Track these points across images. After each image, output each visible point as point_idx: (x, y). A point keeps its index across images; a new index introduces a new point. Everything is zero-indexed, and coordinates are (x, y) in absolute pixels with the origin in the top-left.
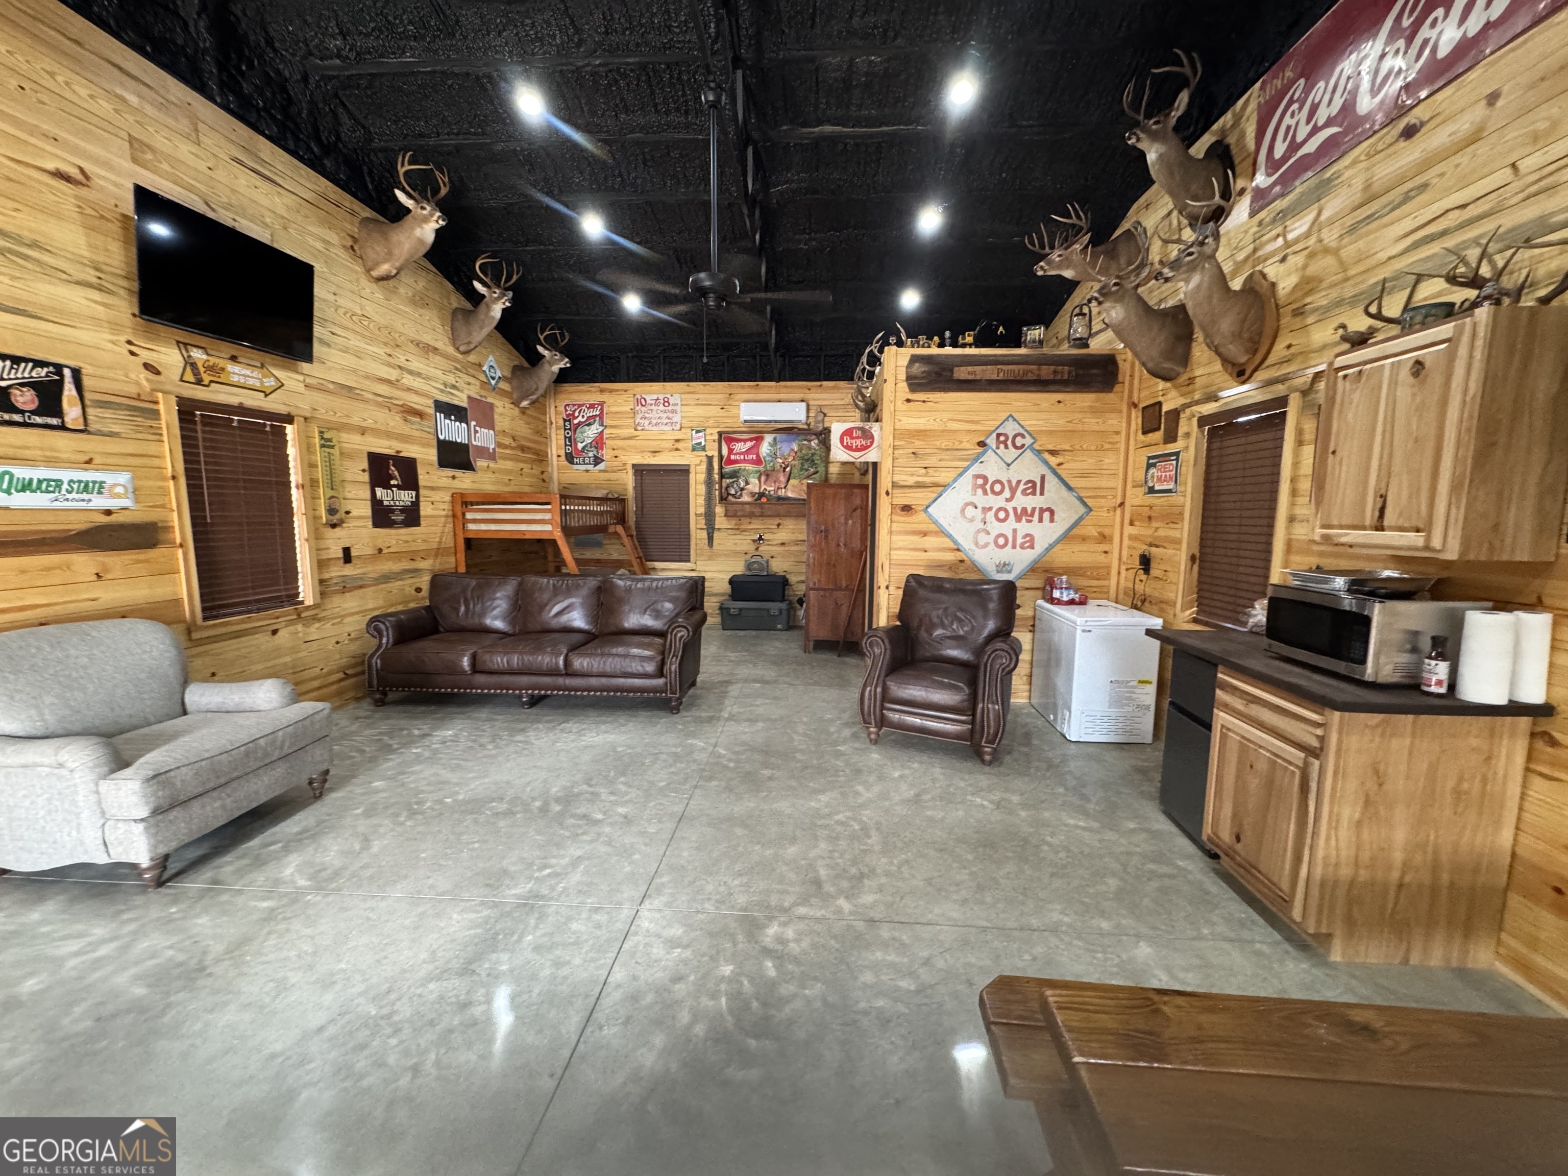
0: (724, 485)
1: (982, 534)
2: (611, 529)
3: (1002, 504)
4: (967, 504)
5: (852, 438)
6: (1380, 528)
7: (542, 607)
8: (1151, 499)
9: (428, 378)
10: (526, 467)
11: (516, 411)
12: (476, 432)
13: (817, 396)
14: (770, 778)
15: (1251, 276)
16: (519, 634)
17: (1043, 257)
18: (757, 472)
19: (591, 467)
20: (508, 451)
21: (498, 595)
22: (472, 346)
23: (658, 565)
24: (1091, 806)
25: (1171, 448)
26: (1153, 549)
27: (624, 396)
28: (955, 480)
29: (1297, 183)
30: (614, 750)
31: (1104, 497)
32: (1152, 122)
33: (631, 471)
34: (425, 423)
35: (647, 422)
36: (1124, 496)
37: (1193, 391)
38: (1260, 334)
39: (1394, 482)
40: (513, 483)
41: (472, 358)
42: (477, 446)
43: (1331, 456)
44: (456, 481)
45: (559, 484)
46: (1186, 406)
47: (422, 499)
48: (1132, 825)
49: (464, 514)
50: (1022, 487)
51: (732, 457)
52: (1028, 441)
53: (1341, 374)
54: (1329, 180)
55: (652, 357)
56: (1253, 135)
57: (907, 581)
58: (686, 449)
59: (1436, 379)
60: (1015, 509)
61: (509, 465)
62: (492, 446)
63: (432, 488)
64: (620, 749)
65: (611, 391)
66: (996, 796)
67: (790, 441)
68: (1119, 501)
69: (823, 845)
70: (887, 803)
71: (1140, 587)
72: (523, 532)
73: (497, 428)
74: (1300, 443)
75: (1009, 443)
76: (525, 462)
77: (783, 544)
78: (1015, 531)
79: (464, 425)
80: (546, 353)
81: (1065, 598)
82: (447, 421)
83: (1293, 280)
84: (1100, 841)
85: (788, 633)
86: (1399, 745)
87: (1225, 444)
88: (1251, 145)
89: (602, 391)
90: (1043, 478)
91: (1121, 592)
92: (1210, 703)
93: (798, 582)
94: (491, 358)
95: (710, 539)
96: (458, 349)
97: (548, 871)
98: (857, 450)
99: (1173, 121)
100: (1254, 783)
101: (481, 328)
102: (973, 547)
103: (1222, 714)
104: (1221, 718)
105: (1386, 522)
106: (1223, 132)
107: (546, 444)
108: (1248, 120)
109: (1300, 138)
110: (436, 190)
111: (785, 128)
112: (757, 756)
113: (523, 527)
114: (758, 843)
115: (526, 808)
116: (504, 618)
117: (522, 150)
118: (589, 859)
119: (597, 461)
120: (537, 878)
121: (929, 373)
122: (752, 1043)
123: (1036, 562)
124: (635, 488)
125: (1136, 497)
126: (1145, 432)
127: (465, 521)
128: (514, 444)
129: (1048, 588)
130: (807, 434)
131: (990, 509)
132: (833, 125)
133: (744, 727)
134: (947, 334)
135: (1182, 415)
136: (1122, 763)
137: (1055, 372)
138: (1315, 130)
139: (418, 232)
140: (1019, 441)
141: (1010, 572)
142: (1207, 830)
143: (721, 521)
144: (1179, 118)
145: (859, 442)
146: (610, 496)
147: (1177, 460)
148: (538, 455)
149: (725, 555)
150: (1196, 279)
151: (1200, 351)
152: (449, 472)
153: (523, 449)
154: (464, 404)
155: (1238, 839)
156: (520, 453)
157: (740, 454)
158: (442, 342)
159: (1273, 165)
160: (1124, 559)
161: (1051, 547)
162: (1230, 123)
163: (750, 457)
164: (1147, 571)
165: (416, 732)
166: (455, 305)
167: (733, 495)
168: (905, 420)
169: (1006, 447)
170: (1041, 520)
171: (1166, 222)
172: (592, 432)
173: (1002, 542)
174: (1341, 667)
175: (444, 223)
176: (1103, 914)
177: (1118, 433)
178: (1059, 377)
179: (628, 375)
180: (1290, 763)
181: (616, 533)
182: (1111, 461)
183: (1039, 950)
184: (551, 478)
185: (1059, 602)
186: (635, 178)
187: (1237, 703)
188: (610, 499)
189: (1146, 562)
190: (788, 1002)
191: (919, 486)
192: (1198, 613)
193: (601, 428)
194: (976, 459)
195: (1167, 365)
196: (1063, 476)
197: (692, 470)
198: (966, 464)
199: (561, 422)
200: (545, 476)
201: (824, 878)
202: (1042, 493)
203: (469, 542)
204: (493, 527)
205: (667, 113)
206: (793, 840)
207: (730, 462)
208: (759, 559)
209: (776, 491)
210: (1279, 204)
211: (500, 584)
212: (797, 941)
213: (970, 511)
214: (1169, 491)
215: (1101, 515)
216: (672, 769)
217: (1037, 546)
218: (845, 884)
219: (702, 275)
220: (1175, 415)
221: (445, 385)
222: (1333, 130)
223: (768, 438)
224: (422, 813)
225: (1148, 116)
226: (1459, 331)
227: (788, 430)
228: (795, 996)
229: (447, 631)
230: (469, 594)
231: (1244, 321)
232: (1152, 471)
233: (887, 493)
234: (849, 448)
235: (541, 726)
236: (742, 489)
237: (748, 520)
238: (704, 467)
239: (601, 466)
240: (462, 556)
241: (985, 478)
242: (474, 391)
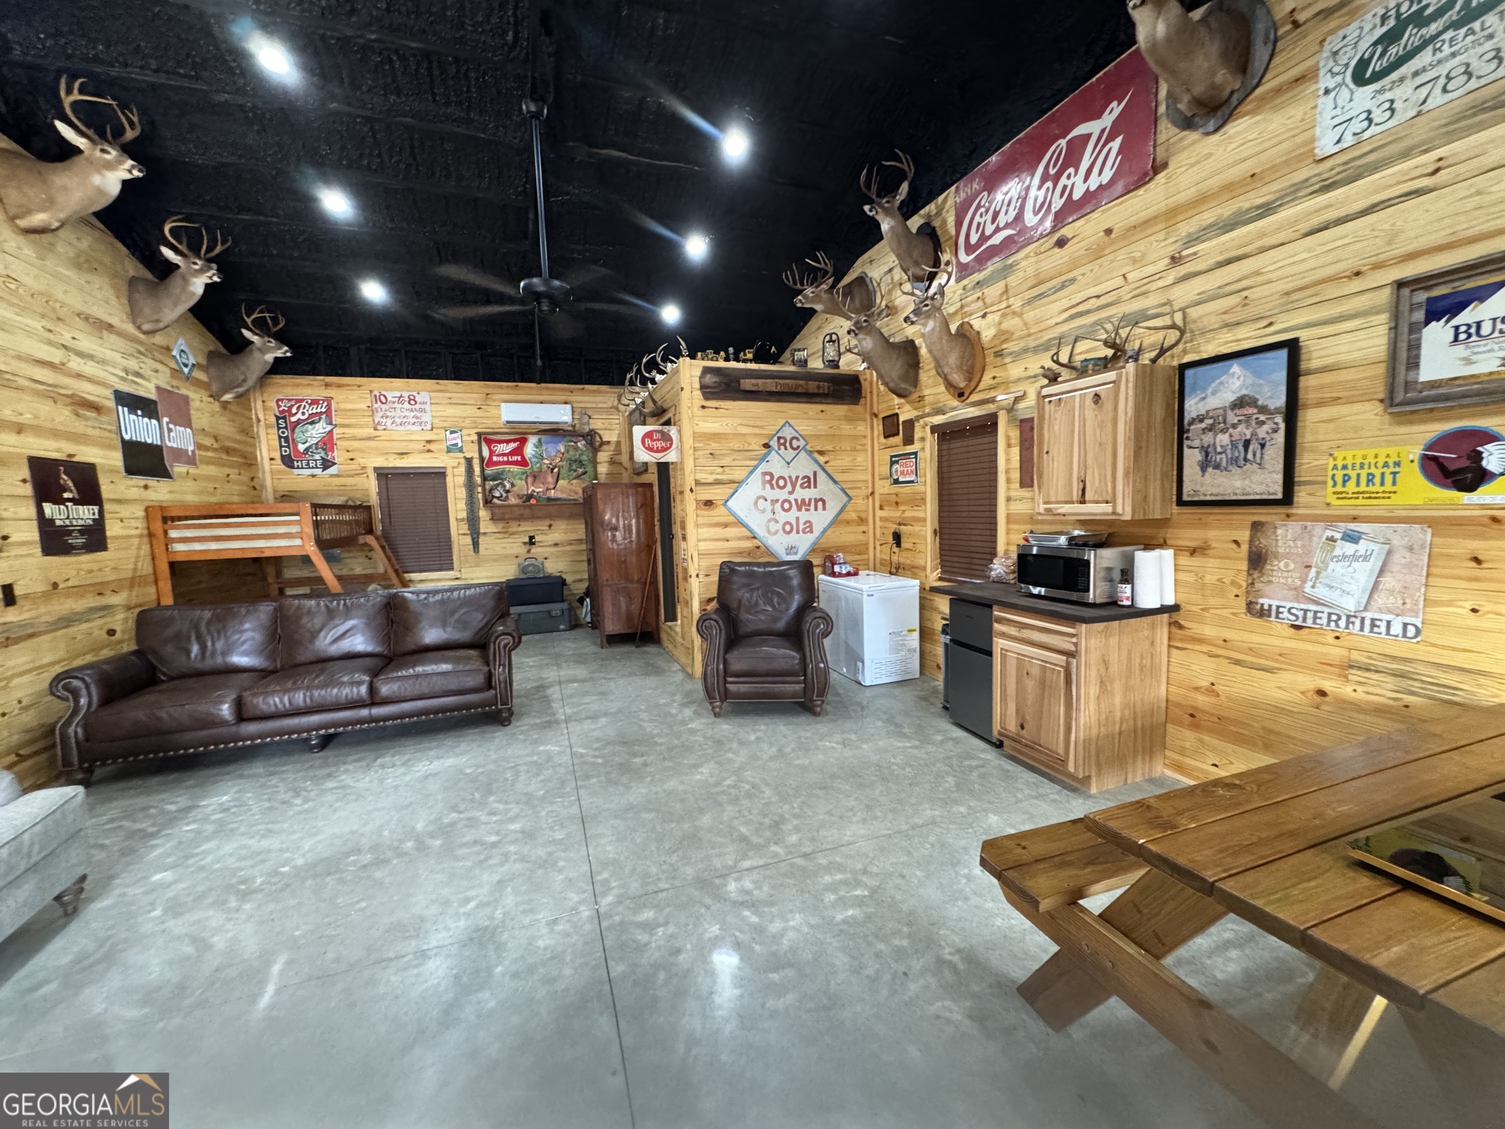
0: (488, 487)
1: (773, 523)
2: (361, 540)
3: (786, 496)
4: (759, 498)
5: (653, 440)
6: (1083, 502)
7: (314, 635)
8: (896, 488)
9: (103, 362)
10: (233, 473)
11: (216, 406)
12: (170, 430)
13: (580, 398)
14: (646, 765)
15: (962, 325)
16: (283, 669)
17: (800, 292)
18: (523, 473)
19: (318, 471)
20: (210, 454)
21: (247, 626)
22: (161, 325)
23: (414, 576)
24: (906, 730)
25: (910, 449)
26: (903, 528)
27: (358, 393)
28: (748, 477)
29: (989, 263)
30: (462, 772)
31: (860, 488)
32: (884, 200)
33: (373, 476)
34: (104, 418)
35: (389, 421)
36: (873, 487)
37: (924, 406)
38: (973, 367)
39: (1089, 472)
40: (219, 492)
41: (158, 339)
42: (172, 448)
43: (1045, 456)
44: (149, 491)
45: (275, 491)
46: (918, 418)
47: (107, 516)
48: (940, 738)
49: (166, 533)
50: (800, 482)
51: (495, 459)
52: (802, 443)
53: (1047, 400)
54: (1011, 266)
55: (391, 351)
56: (953, 223)
57: (721, 568)
58: (440, 450)
59: (1108, 406)
60: (796, 500)
61: (211, 470)
62: (191, 448)
63: (119, 501)
64: (469, 771)
65: (340, 386)
66: (838, 737)
67: (556, 443)
68: (870, 491)
69: (729, 808)
70: (760, 763)
71: (895, 558)
72: (261, 549)
73: (194, 426)
74: (1009, 446)
75: (788, 444)
76: (231, 466)
77: (556, 545)
78: (797, 519)
79: (154, 422)
80: (255, 339)
81: (844, 572)
82: (133, 417)
83: (992, 331)
84: (927, 753)
85: (573, 632)
86: (1114, 641)
87: (952, 446)
88: (953, 231)
89: (327, 385)
90: (815, 473)
91: (878, 561)
92: (989, 634)
93: (575, 581)
94: (181, 341)
95: (476, 545)
96: (139, 328)
97: (472, 904)
98: (658, 451)
99: (898, 203)
100: (1030, 685)
101: (175, 304)
102: (767, 535)
103: (1000, 641)
104: (999, 644)
105: (1087, 498)
106: (929, 216)
107: (254, 446)
108: (948, 211)
109: (988, 232)
110: (119, 132)
111: (571, 144)
112: (618, 748)
113: (261, 544)
114: (672, 821)
115: (400, 854)
116: (259, 652)
117: (255, 108)
118: (512, 880)
119: (327, 464)
120: (464, 914)
121: (720, 384)
122: (775, 976)
123: (815, 543)
124: (379, 494)
125: (884, 488)
126: (886, 437)
127: (168, 542)
128: (216, 445)
129: (828, 564)
130: (573, 436)
131: (777, 501)
132: (619, 150)
133: (588, 725)
134: (731, 350)
135: (916, 424)
136: (907, 696)
137: (819, 387)
138: (998, 230)
139: (96, 180)
140: (795, 443)
141: (796, 553)
142: (996, 727)
143: (486, 525)
144: (902, 202)
145: (659, 444)
146: (350, 503)
147: (916, 458)
148: (246, 458)
149: (494, 560)
150: (931, 324)
151: (927, 376)
152: (140, 480)
153: (228, 451)
154: (153, 396)
155: (1022, 727)
156: (224, 456)
157: (504, 455)
158: (117, 317)
159: (969, 249)
160: (878, 535)
161: (825, 530)
162: (935, 212)
163: (515, 458)
164: (898, 544)
165: (172, 807)
166: (132, 273)
167: (498, 498)
168: (702, 424)
169: (786, 449)
170: (816, 509)
171: (888, 277)
172: (319, 430)
173: (789, 529)
174: (1074, 596)
175: (141, 175)
176: (956, 802)
177: (865, 437)
178: (821, 391)
179: (361, 368)
180: (1056, 665)
181: (366, 544)
182: (862, 459)
183: (932, 839)
184: (263, 486)
185: (840, 575)
186: (398, 162)
187: (1013, 631)
188: (350, 507)
189: (897, 538)
190: (782, 936)
191: (718, 483)
192: (942, 573)
193: (329, 428)
194: (763, 459)
195: (903, 386)
196: (830, 472)
197: (449, 472)
198: (755, 463)
199: (273, 420)
200: (254, 483)
201: (748, 834)
202: (815, 487)
203: (175, 568)
204: (214, 546)
205: (448, 104)
206: (702, 811)
207: (490, 463)
208: (533, 561)
209: (544, 492)
210: (977, 277)
211: (248, 612)
212: (759, 888)
213: (762, 504)
214: (912, 482)
215: (859, 503)
216: (542, 778)
217: (814, 530)
218: (768, 834)
219: (535, 280)
220: (910, 424)
221: (127, 371)
222: (1008, 232)
223: (532, 440)
224: (255, 891)
225: (879, 195)
226: (1119, 376)
227: (553, 431)
228: (785, 929)
229: (172, 679)
230: (203, 629)
231: (963, 358)
232: (895, 466)
233: (692, 490)
234: (650, 449)
235: (350, 767)
236: (508, 492)
237: (517, 523)
238: (462, 469)
239: (333, 470)
240: (166, 586)
241: (771, 475)
242: (163, 379)
